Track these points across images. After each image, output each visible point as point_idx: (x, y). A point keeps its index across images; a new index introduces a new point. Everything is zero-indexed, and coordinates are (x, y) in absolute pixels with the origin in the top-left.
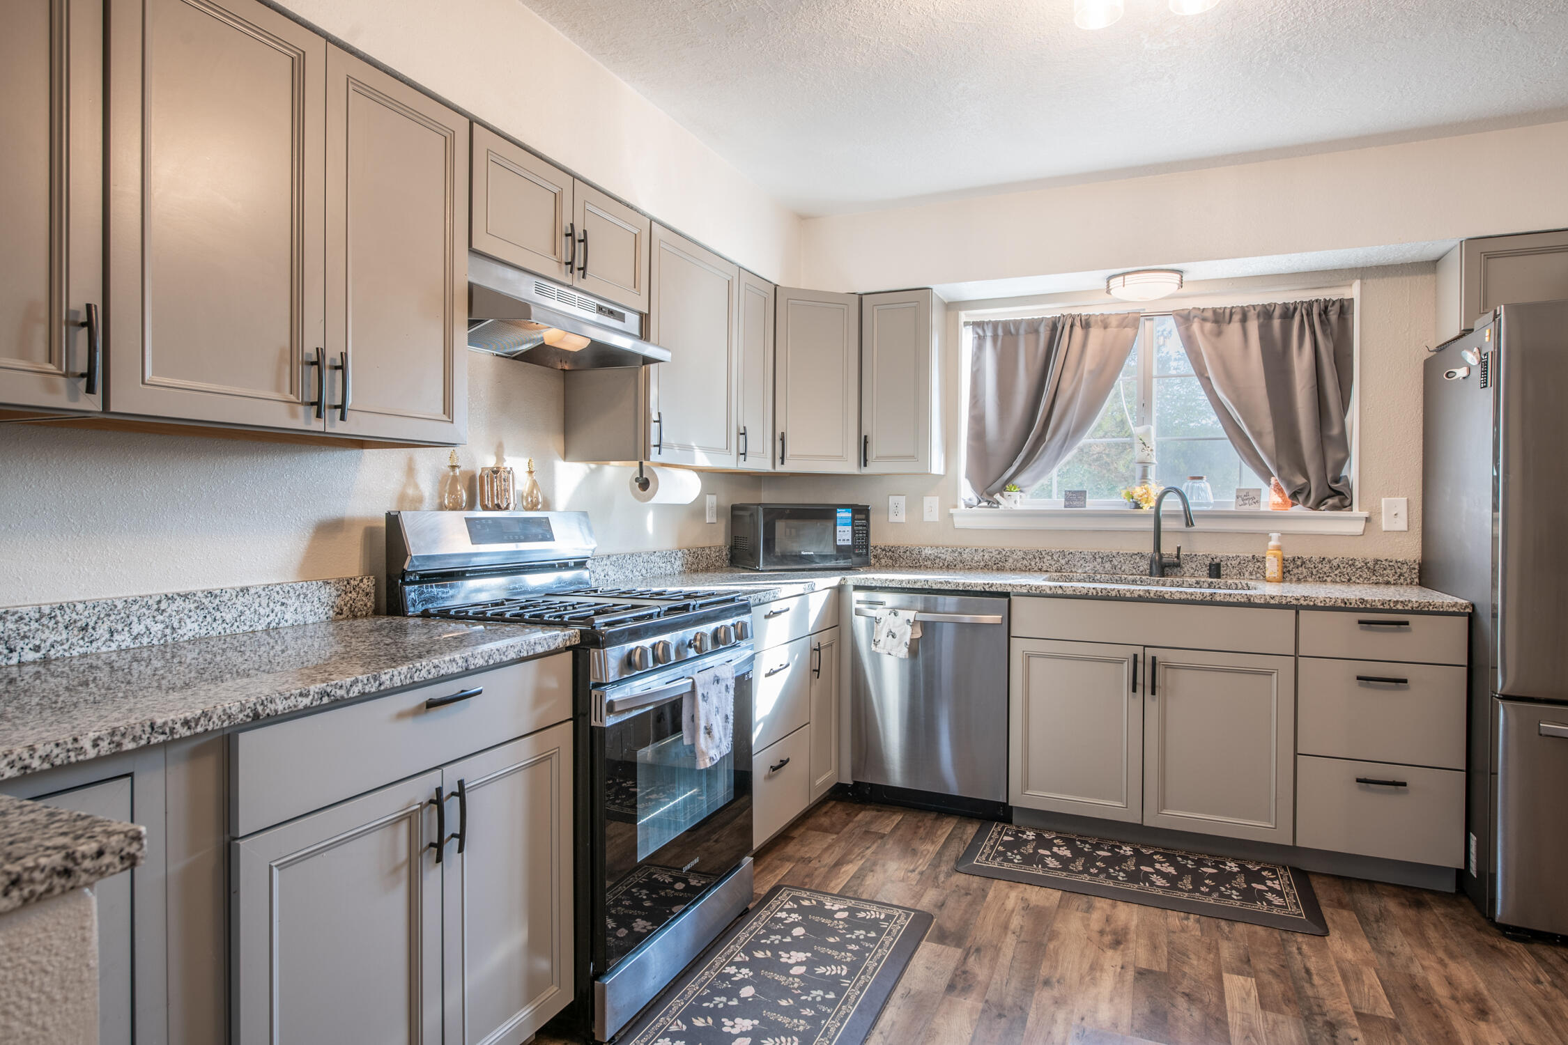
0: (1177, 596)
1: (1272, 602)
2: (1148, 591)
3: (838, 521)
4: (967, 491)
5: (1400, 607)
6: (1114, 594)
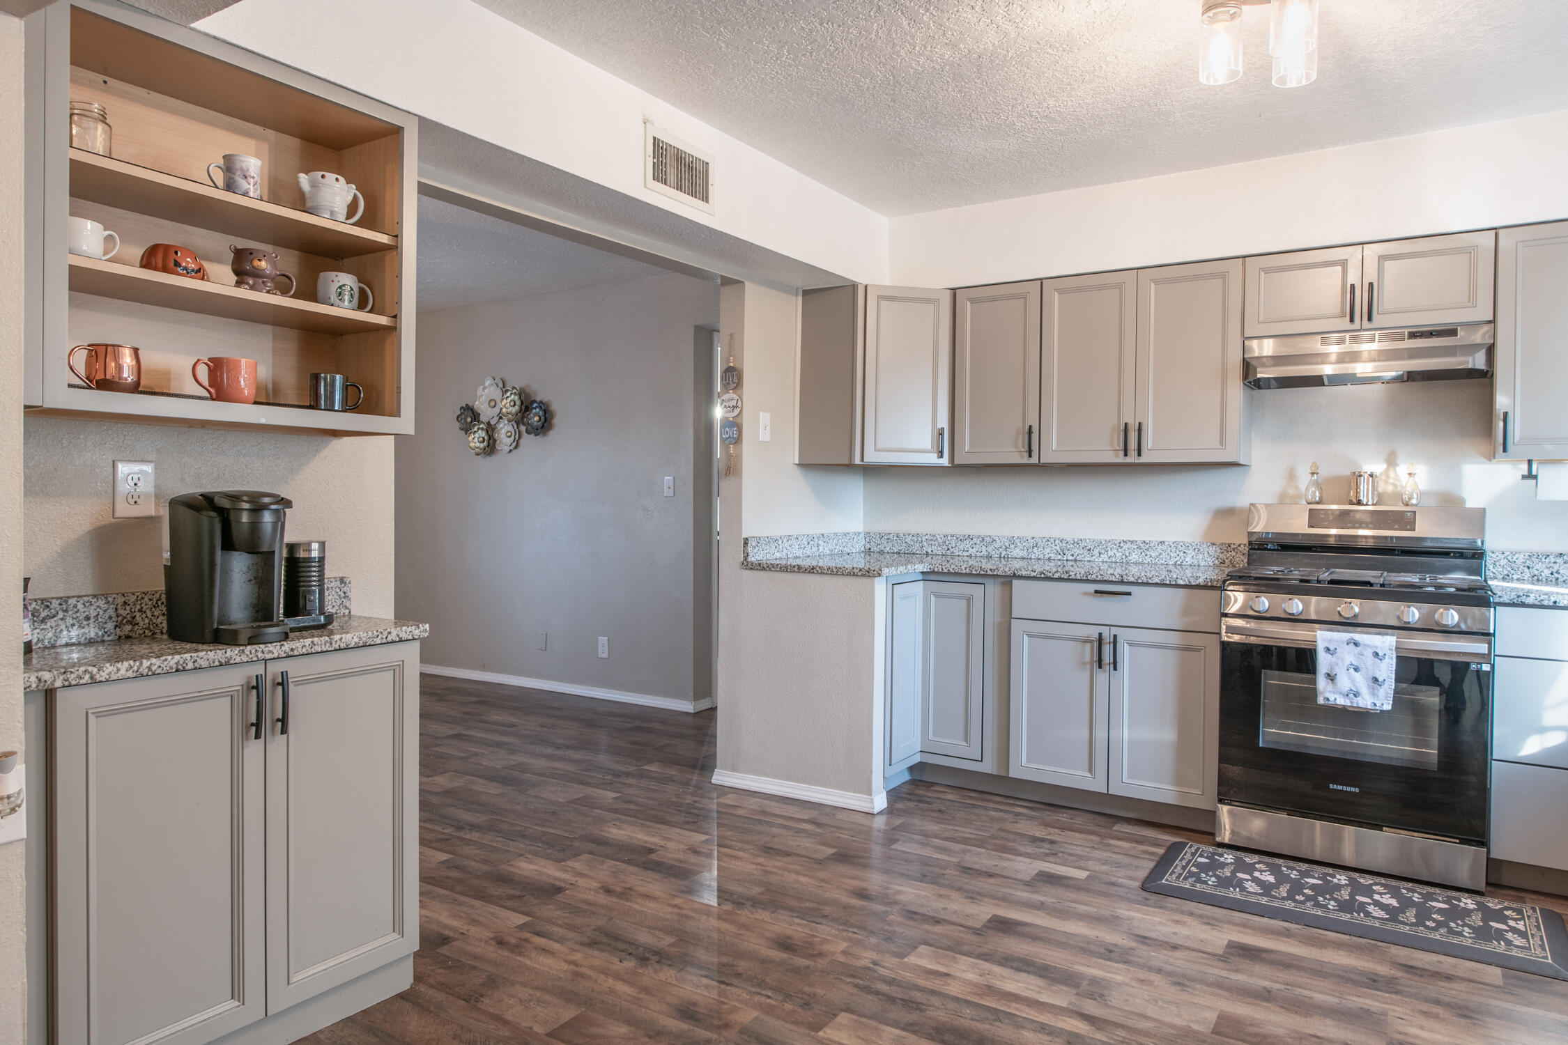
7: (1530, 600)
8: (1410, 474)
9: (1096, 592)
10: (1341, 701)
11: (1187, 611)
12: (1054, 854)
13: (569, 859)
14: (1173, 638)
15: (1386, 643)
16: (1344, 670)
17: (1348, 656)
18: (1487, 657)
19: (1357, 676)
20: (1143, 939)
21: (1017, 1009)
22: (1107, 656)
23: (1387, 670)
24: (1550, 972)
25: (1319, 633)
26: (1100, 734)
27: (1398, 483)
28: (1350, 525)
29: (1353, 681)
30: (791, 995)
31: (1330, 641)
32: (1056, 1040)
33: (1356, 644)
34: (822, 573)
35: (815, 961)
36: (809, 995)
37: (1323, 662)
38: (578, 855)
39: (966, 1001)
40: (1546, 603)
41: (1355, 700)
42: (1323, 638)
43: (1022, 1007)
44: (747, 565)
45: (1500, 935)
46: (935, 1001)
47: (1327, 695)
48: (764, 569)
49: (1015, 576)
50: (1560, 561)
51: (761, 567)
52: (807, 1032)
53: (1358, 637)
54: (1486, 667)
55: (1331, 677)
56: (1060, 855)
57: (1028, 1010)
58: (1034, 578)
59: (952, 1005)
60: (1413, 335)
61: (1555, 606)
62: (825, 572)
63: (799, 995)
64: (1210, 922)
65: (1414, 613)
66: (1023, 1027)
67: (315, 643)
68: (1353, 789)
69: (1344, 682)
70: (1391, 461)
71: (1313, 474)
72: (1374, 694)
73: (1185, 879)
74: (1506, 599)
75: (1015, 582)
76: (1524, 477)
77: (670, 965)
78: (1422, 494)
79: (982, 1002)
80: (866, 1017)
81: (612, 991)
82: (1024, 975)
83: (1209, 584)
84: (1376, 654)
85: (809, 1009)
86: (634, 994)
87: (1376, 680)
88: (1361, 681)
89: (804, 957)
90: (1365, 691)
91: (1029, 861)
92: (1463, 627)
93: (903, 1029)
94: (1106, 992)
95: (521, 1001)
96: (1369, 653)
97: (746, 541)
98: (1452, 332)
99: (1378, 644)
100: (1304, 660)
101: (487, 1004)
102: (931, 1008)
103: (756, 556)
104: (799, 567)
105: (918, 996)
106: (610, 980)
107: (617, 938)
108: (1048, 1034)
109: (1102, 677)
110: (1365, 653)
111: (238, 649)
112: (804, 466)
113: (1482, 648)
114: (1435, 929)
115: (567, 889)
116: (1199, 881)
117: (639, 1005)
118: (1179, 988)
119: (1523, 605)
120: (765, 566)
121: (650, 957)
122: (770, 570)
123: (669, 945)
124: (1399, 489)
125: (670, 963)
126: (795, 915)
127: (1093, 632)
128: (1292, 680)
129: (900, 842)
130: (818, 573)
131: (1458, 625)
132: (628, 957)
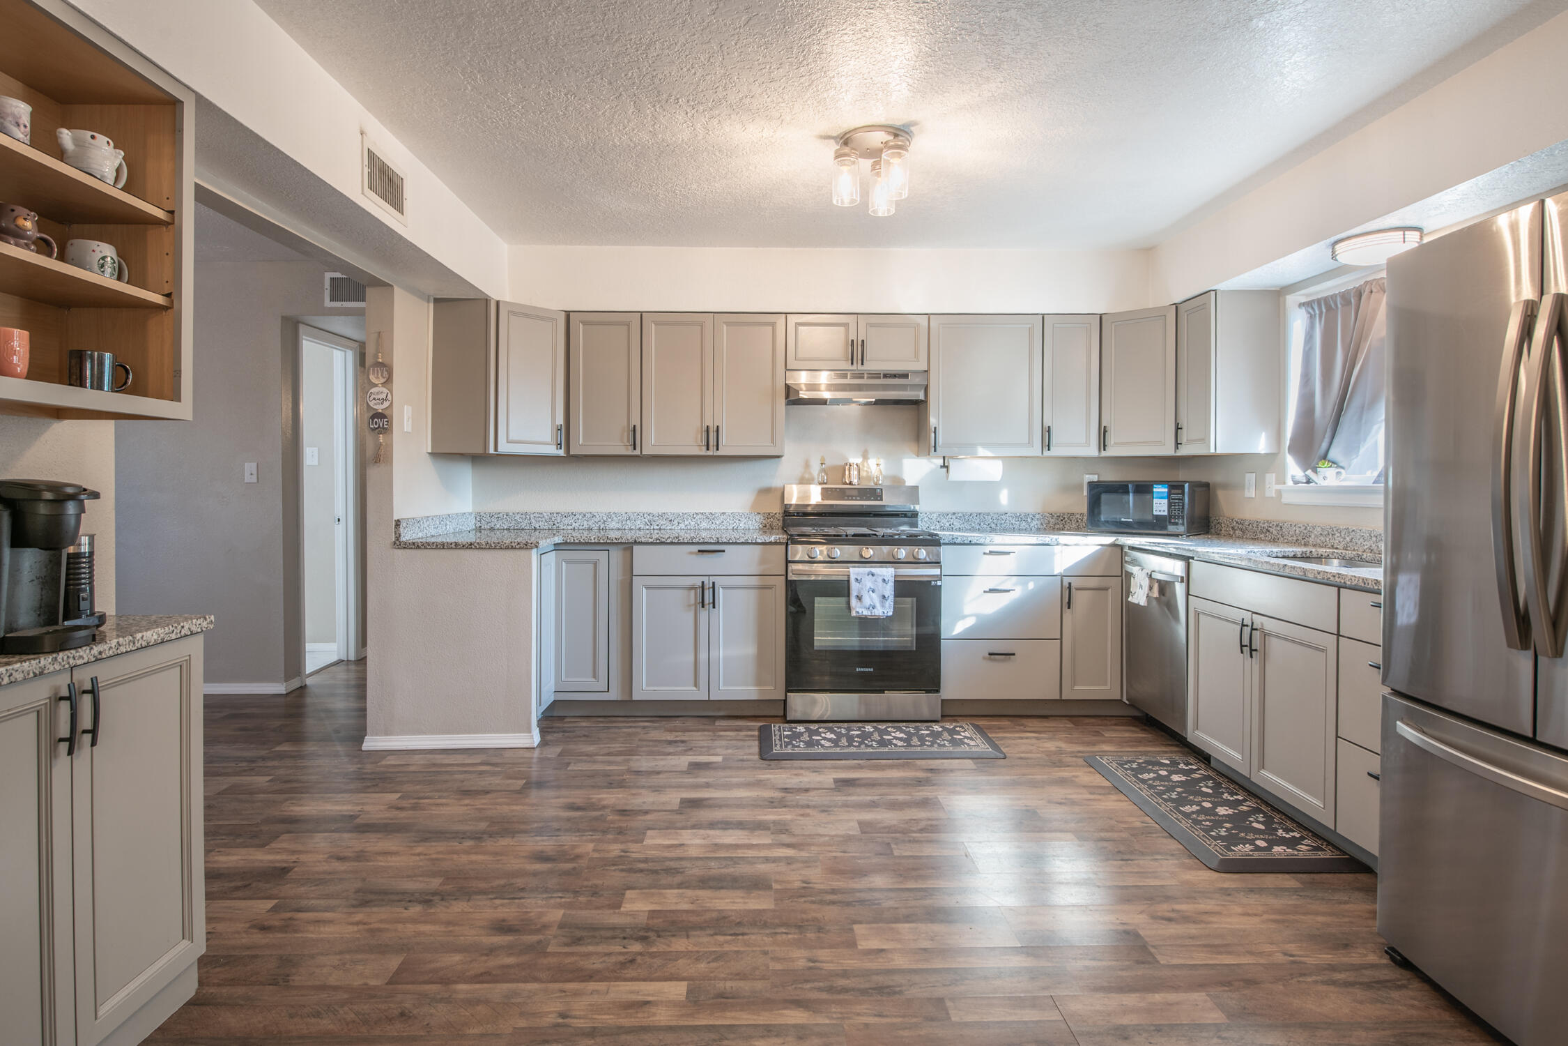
7: (958, 541)
8: (877, 465)
9: (699, 551)
10: (866, 613)
11: (763, 561)
12: (691, 749)
13: (271, 842)
14: (754, 581)
15: (889, 572)
16: (866, 592)
17: (868, 582)
18: (940, 577)
19: (874, 595)
20: (786, 790)
21: (744, 853)
22: (707, 600)
23: (889, 590)
24: (993, 756)
25: (851, 570)
26: (703, 656)
27: (869, 470)
28: (846, 498)
29: (871, 599)
30: (578, 891)
31: (858, 574)
32: (780, 864)
33: (873, 575)
34: (480, 548)
35: (577, 863)
36: (591, 887)
37: (854, 588)
38: (278, 837)
39: (707, 858)
40: (966, 542)
41: (874, 610)
42: (854, 571)
43: (746, 851)
44: (399, 544)
45: (961, 742)
46: (684, 863)
47: (858, 610)
48: (418, 547)
49: (636, 543)
50: (954, 517)
51: (415, 546)
52: (612, 911)
53: (873, 570)
54: (939, 583)
55: (859, 598)
56: (694, 749)
57: (750, 852)
58: (652, 543)
59: (700, 863)
60: (885, 376)
61: (970, 544)
62: (483, 547)
63: (584, 889)
64: (815, 770)
65: (902, 553)
66: (755, 863)
67: (121, 643)
68: (870, 670)
69: (867, 601)
70: (865, 456)
71: (822, 464)
72: (883, 606)
73: (786, 747)
74: (946, 541)
75: (635, 548)
76: (941, 467)
77: (455, 899)
78: (885, 477)
79: (717, 855)
80: (645, 888)
81: (419, 934)
82: (731, 831)
83: (778, 541)
84: (884, 580)
85: (600, 896)
86: (443, 929)
87: (884, 597)
88: (875, 598)
89: (565, 862)
90: (878, 605)
91: (677, 757)
92: (928, 560)
93: (678, 888)
94: (788, 828)
95: (334, 967)
96: (880, 580)
97: (398, 523)
98: (905, 376)
99: (885, 574)
100: (841, 589)
101: (297, 979)
102: (687, 869)
103: (407, 536)
104: (456, 544)
105: (672, 864)
106: (409, 926)
107: (386, 893)
108: (773, 862)
109: (703, 614)
110: (877, 580)
111: (51, 657)
112: (435, 455)
113: (936, 571)
114: (932, 745)
115: (294, 867)
116: (794, 746)
117: (455, 936)
118: (826, 813)
119: (955, 544)
120: (420, 545)
121: (431, 898)
122: (425, 548)
123: (440, 885)
124: (870, 474)
125: (454, 898)
126: (532, 835)
127: (697, 582)
128: (837, 602)
129: (572, 764)
130: (476, 548)
131: (925, 559)
132: (409, 904)
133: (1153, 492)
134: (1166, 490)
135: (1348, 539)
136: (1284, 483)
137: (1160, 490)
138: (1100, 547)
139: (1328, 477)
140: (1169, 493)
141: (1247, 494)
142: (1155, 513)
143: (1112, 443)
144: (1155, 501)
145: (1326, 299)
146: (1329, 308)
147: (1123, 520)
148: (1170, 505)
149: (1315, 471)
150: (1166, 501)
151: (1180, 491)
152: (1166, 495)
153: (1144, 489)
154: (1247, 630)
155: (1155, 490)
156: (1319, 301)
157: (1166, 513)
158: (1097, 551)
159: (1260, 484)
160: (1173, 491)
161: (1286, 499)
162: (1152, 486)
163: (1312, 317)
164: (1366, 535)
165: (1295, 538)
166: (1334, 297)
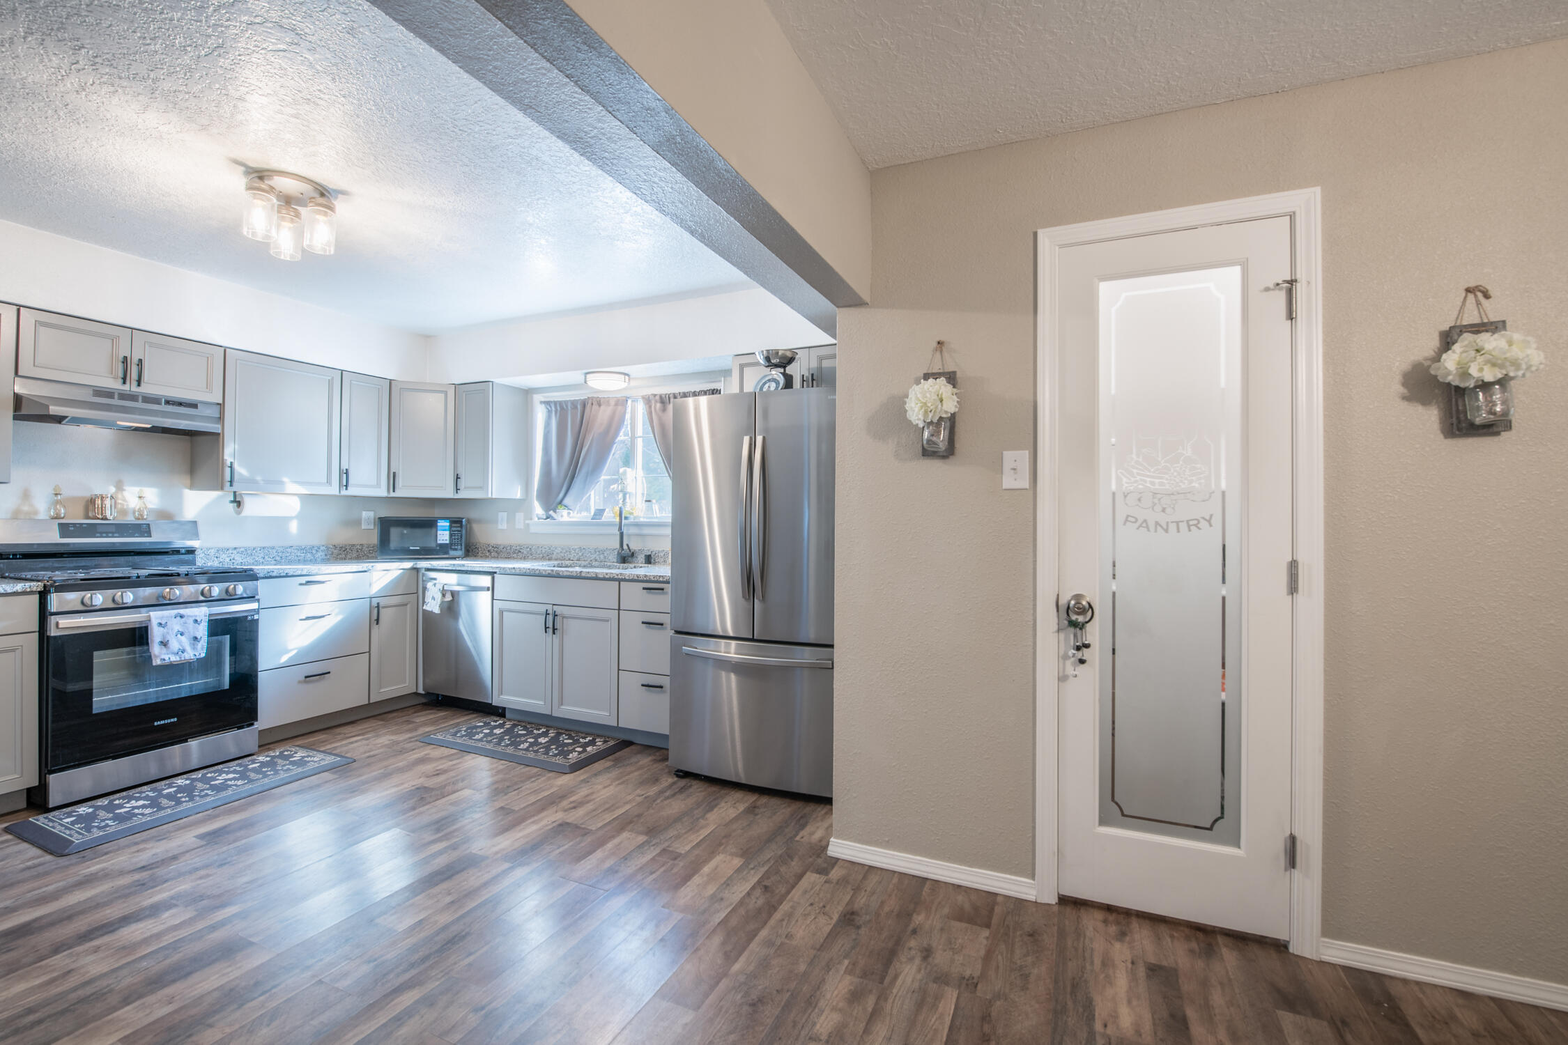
0: (565, 574)
1: (607, 577)
2: (552, 571)
3: (439, 528)
4: (538, 510)
5: (661, 579)
6: (537, 572)
7: (274, 574)
8: (140, 497)
10: (174, 659)
15: (202, 612)
16: (173, 636)
17: (176, 625)
18: (257, 611)
19: (183, 638)
20: (144, 868)
23: (202, 631)
25: (151, 613)
27: (125, 504)
28: (98, 535)
29: (180, 643)
31: (162, 618)
33: (182, 617)
37: (156, 634)
39: (126, 964)
40: (282, 575)
41: (183, 655)
42: (156, 616)
43: (174, 934)
46: (100, 984)
47: (163, 657)
50: (235, 552)
53: (182, 611)
54: (256, 617)
55: (164, 644)
57: (180, 932)
59: (123, 972)
60: (167, 402)
61: (287, 576)
65: (216, 590)
68: (172, 720)
69: (174, 645)
70: (120, 486)
71: (56, 494)
72: (194, 648)
73: (88, 832)
74: (261, 575)
78: (151, 511)
83: (28, 590)
84: (196, 621)
87: (195, 638)
88: (184, 640)
90: (188, 648)
92: (245, 596)
96: (191, 621)
98: (194, 405)
99: (197, 614)
100: (137, 637)
102: (113, 986)
110: (188, 621)
113: (254, 606)
119: (271, 577)
124: (125, 507)
131: (241, 594)
133: (437, 526)
134: (448, 524)
135: (580, 554)
136: (531, 519)
137: (442, 524)
138: (402, 571)
139: (563, 515)
140: (451, 527)
141: (500, 527)
142: (439, 542)
143: (400, 485)
144: (439, 532)
145: (560, 403)
146: (562, 408)
147: (411, 548)
148: (451, 535)
149: (555, 512)
150: (448, 533)
151: (459, 525)
152: (448, 528)
153: (430, 524)
154: (550, 618)
155: (438, 524)
156: (555, 403)
157: (448, 542)
158: (401, 574)
159: (511, 519)
160: (453, 525)
161: (533, 529)
162: (437, 521)
163: (549, 412)
164: (593, 551)
165: (541, 555)
166: (566, 402)
